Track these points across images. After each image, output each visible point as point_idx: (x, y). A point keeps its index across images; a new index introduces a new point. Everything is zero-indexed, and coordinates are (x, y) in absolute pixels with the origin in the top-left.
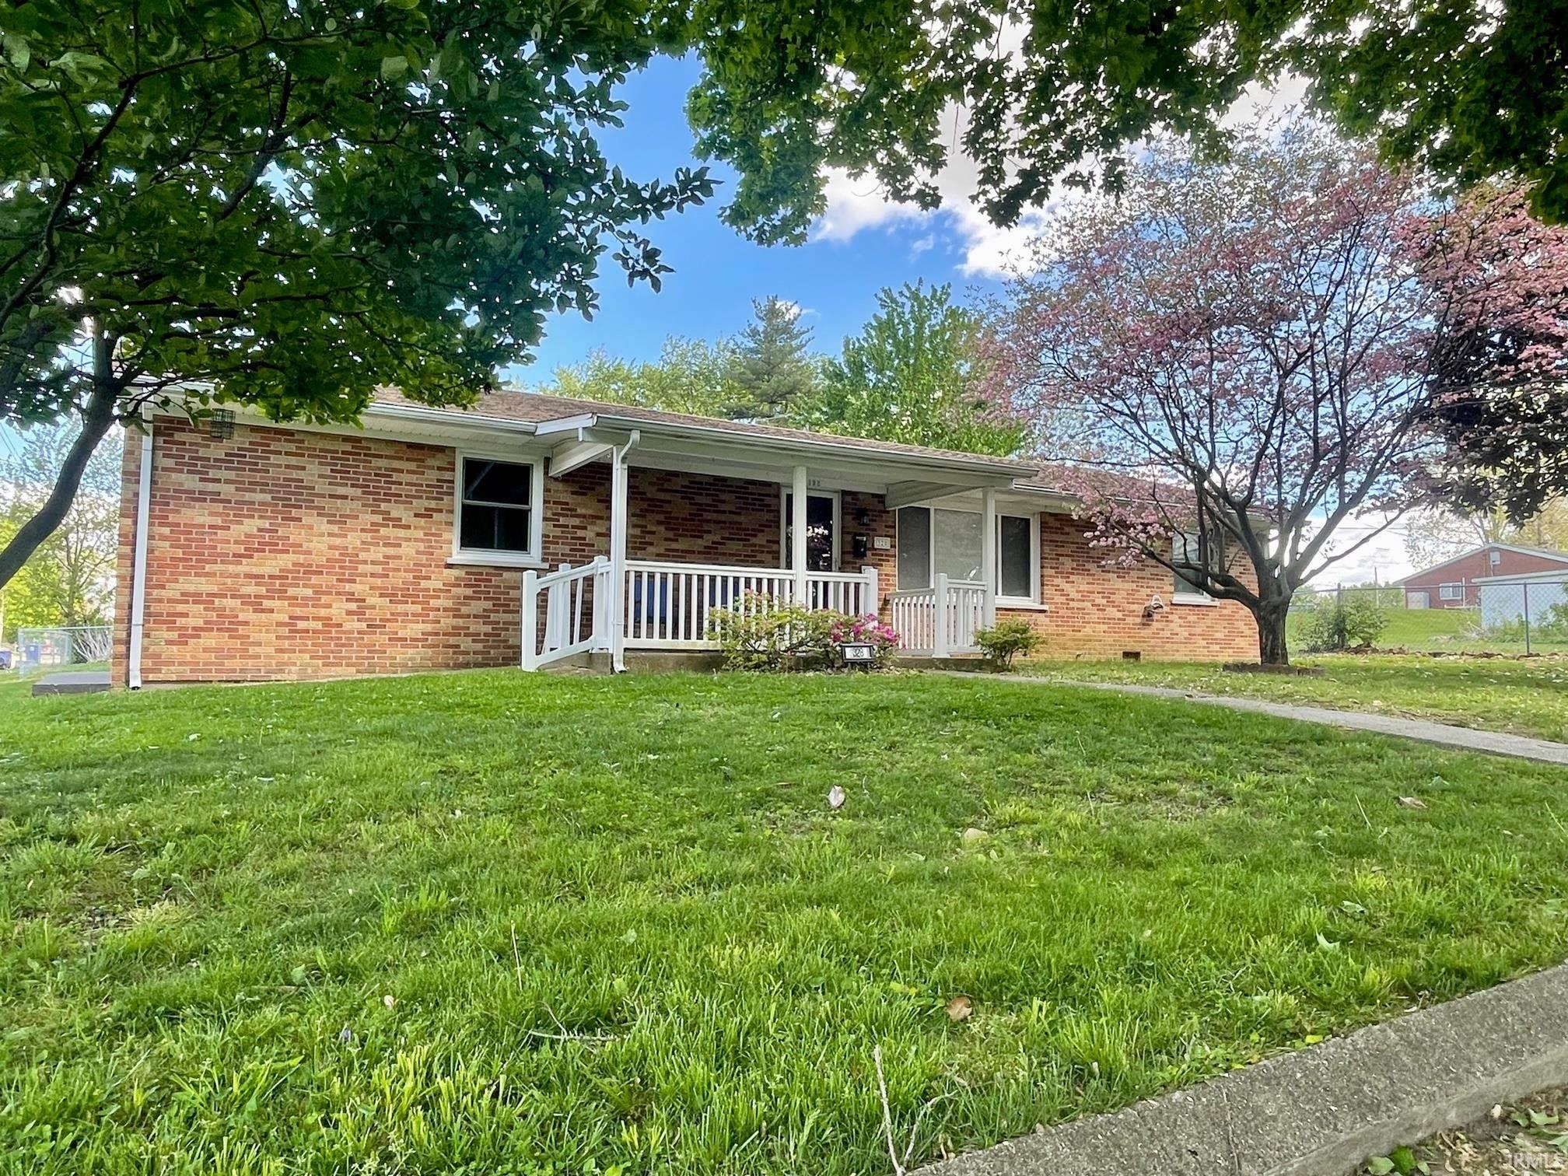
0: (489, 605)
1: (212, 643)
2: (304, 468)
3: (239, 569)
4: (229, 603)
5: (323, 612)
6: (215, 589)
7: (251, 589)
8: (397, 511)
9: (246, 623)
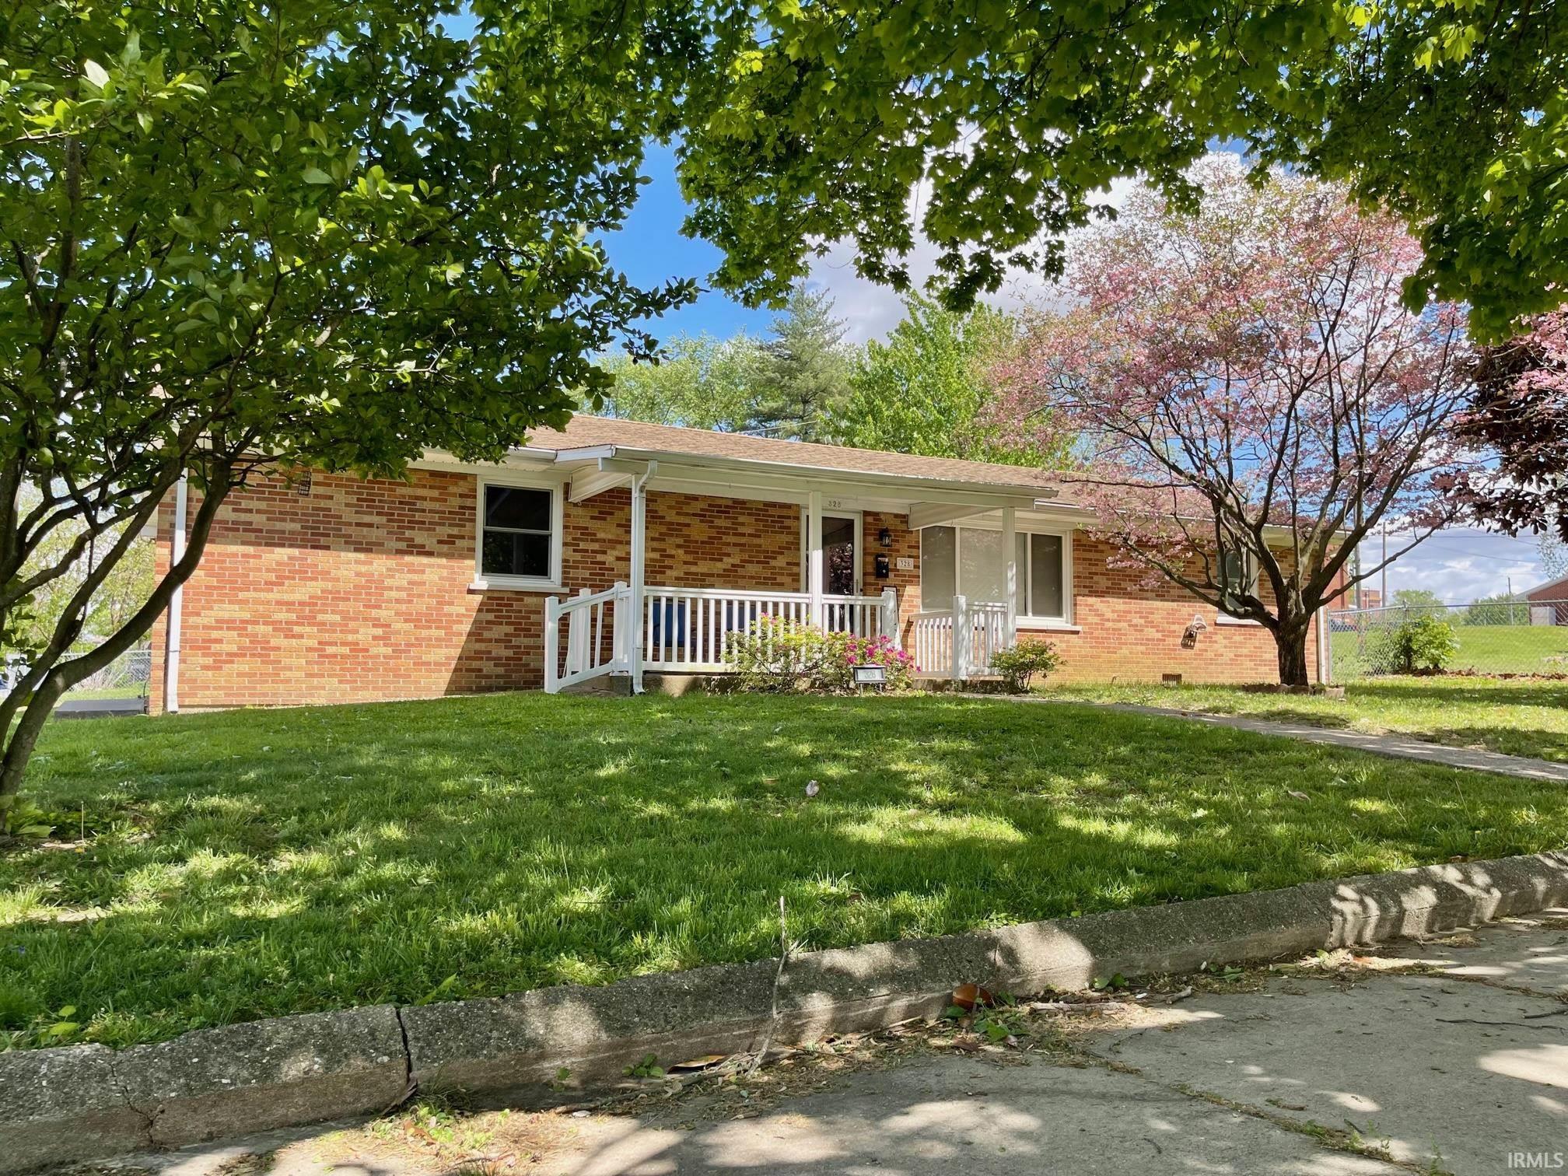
0: (510, 629)
1: (246, 668)
2: (331, 498)
3: (271, 596)
4: (261, 629)
5: (350, 638)
6: (247, 616)
7: (282, 616)
8: (420, 537)
9: (279, 649)
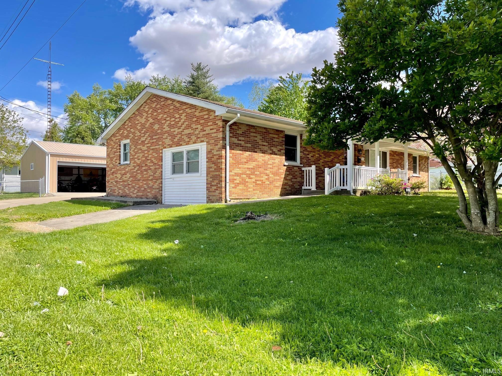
0: (291, 177)
1: (241, 188)
2: (257, 137)
3: (246, 166)
4: (244, 176)
5: (262, 179)
6: (241, 172)
7: (248, 172)
8: (275, 150)
9: (247, 182)
